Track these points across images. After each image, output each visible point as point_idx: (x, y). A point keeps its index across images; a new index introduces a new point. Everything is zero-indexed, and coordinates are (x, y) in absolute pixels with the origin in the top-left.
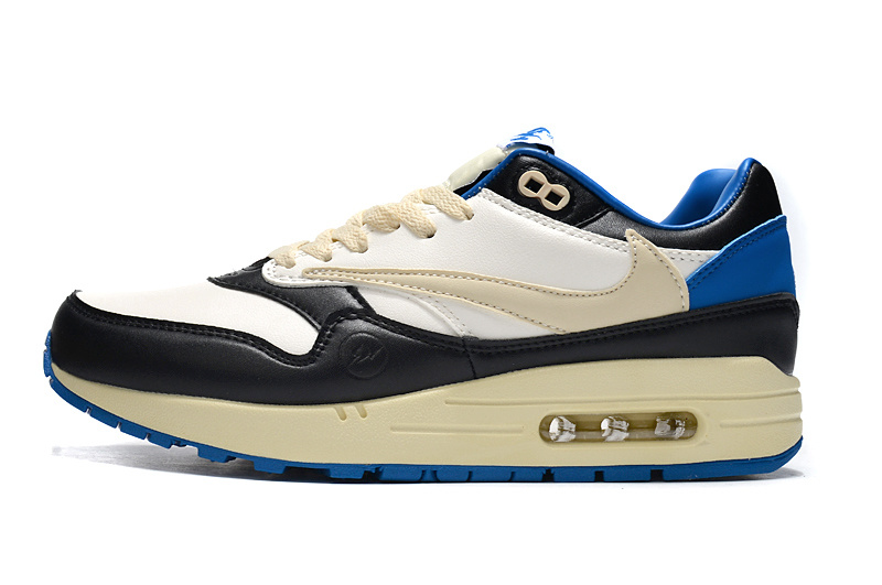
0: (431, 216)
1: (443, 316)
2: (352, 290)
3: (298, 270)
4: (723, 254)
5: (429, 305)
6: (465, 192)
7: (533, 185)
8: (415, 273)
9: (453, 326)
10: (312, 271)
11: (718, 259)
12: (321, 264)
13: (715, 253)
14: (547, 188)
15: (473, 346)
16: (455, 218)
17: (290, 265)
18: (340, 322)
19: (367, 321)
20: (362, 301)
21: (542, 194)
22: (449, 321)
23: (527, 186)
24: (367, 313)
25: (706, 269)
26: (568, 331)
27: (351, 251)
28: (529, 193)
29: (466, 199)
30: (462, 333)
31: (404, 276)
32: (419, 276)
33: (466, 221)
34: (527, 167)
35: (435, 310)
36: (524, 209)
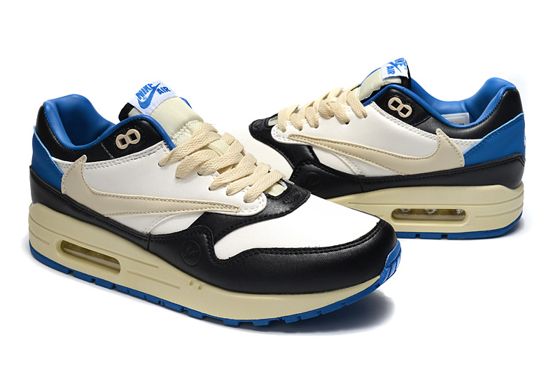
0: (349, 113)
1: (349, 165)
2: (310, 148)
3: (287, 133)
4: (483, 141)
5: (343, 159)
6: (365, 102)
7: (396, 104)
8: (338, 143)
9: (354, 170)
10: (293, 135)
11: (480, 143)
12: (297, 132)
13: (479, 140)
14: (402, 106)
15: (362, 180)
16: (359, 117)
17: (284, 131)
18: (303, 165)
19: (315, 165)
20: (314, 154)
21: (399, 109)
22: (352, 167)
23: (392, 105)
24: (316, 161)
25: (474, 148)
26: (407, 174)
27: (311, 127)
28: (393, 108)
29: (365, 106)
30: (358, 173)
31: (333, 144)
32: (340, 145)
33: (364, 119)
34: (393, 95)
35: (346, 162)
36: (390, 116)
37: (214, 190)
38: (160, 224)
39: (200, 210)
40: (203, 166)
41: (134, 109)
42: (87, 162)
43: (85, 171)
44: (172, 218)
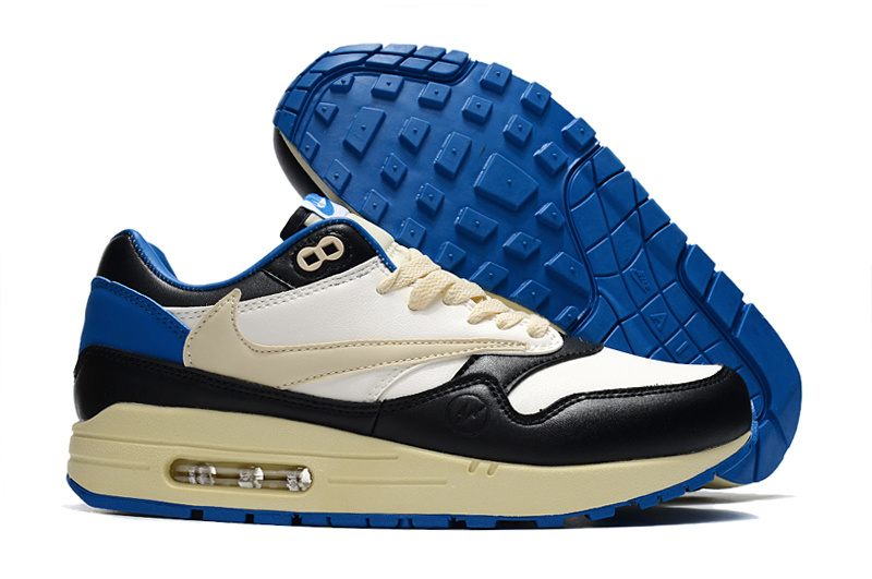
37: (478, 323)
38: (397, 382)
39: (462, 352)
40: (450, 291)
41: (312, 215)
42: (241, 300)
43: (240, 315)
44: (417, 370)
